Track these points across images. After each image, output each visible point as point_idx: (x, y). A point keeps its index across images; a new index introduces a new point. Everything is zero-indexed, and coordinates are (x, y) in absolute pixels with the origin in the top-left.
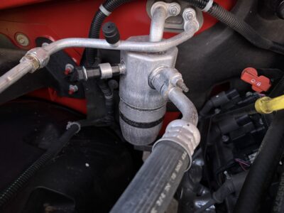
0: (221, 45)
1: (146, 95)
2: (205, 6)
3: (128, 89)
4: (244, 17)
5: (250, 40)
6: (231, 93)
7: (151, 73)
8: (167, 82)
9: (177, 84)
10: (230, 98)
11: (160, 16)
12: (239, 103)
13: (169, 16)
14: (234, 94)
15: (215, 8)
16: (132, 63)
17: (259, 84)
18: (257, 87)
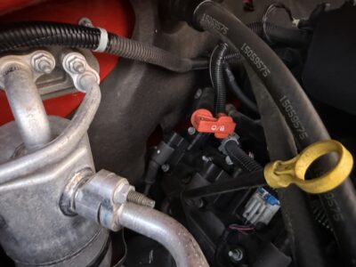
0: (138, 89)
1: (69, 233)
2: (97, 43)
3: (24, 244)
4: (151, 40)
5: (171, 68)
6: (171, 140)
7: (62, 196)
8: (106, 204)
9: (128, 200)
10: (173, 145)
11: (23, 86)
12: (189, 149)
13: (37, 76)
14: (177, 140)
15: (114, 42)
16: (7, 201)
17: (222, 129)
18: (222, 132)
